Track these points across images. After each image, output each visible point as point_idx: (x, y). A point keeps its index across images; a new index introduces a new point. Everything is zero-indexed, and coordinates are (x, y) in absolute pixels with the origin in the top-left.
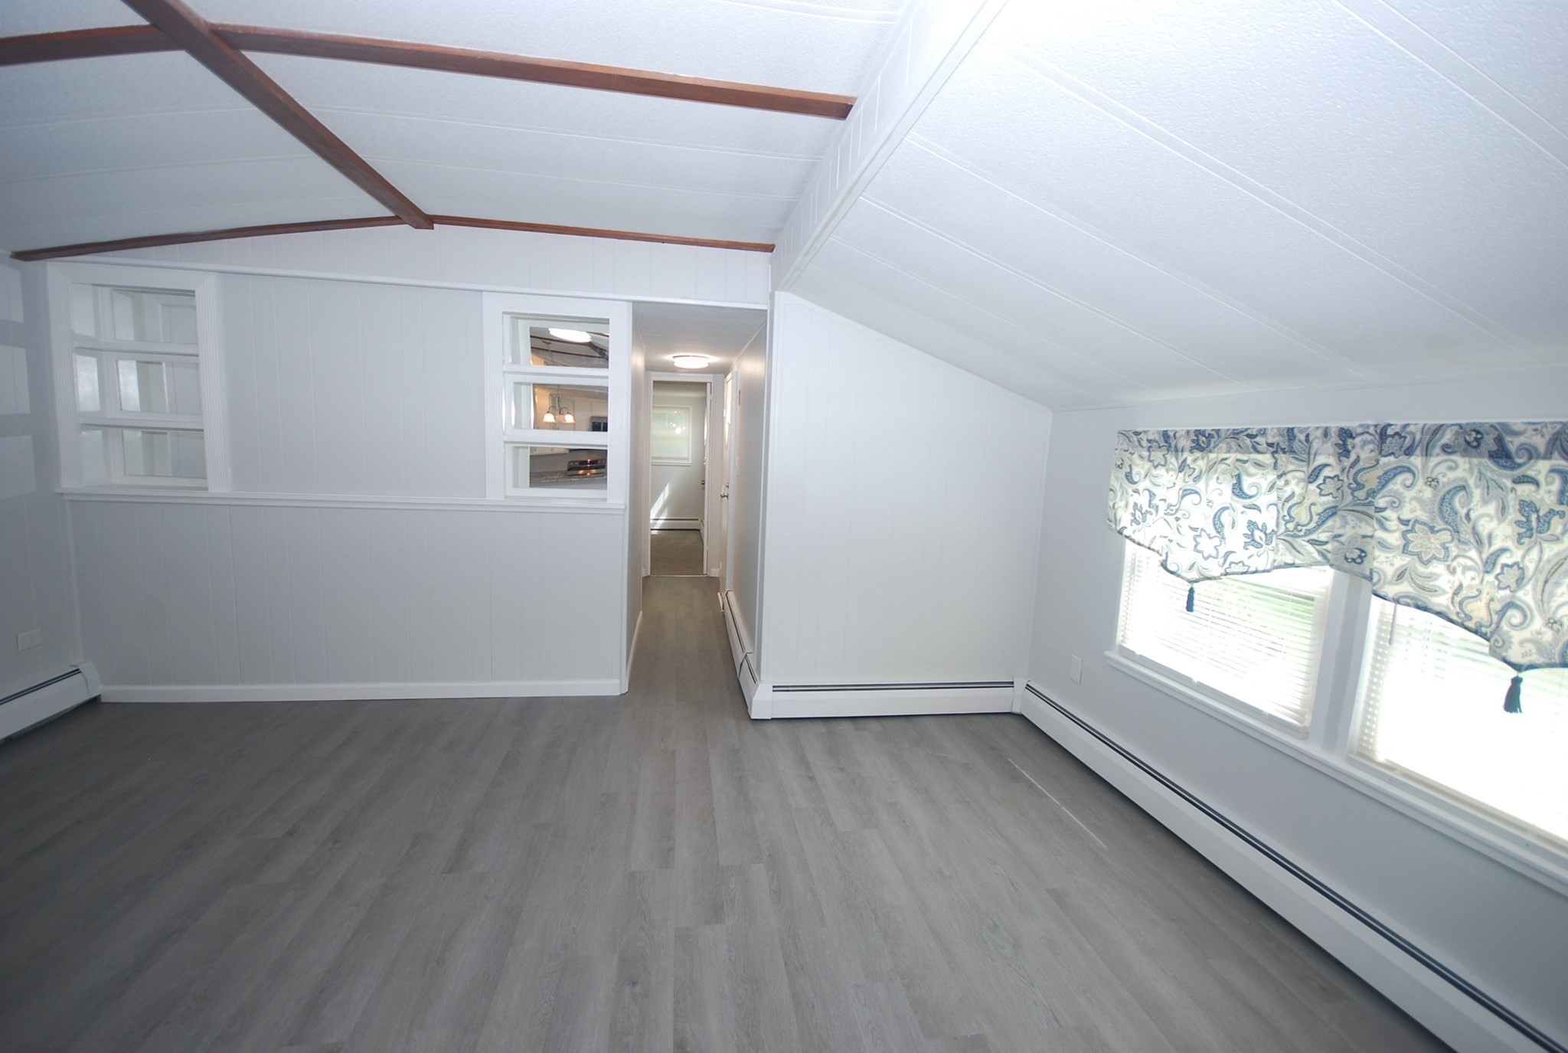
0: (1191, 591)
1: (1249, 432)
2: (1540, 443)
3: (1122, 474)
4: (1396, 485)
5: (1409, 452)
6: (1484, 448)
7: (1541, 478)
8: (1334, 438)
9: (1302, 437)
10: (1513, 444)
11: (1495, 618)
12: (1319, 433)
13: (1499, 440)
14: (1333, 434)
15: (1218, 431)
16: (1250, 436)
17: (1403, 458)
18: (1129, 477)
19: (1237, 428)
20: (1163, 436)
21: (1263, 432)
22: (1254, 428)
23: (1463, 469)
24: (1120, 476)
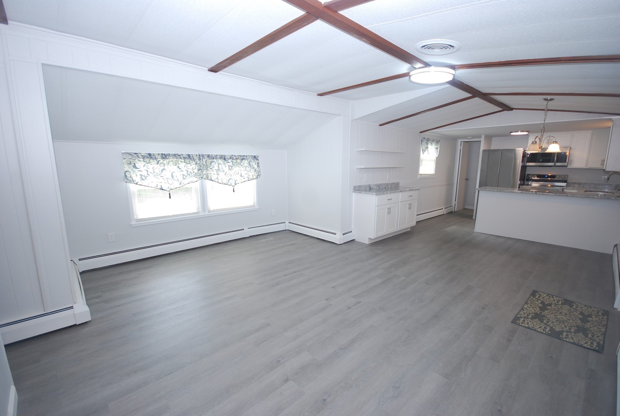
0: (170, 193)
1: (178, 154)
2: (229, 157)
3: (131, 166)
4: (213, 164)
5: (213, 159)
6: (223, 158)
7: (230, 162)
8: (198, 156)
9: (192, 156)
10: (226, 158)
11: (227, 181)
12: (195, 155)
13: (224, 157)
14: (198, 155)
15: (169, 154)
16: (179, 155)
17: (212, 160)
18: (135, 167)
19: (175, 153)
20: (149, 155)
21: (182, 155)
22: (180, 154)
23: (220, 161)
24: (130, 167)
